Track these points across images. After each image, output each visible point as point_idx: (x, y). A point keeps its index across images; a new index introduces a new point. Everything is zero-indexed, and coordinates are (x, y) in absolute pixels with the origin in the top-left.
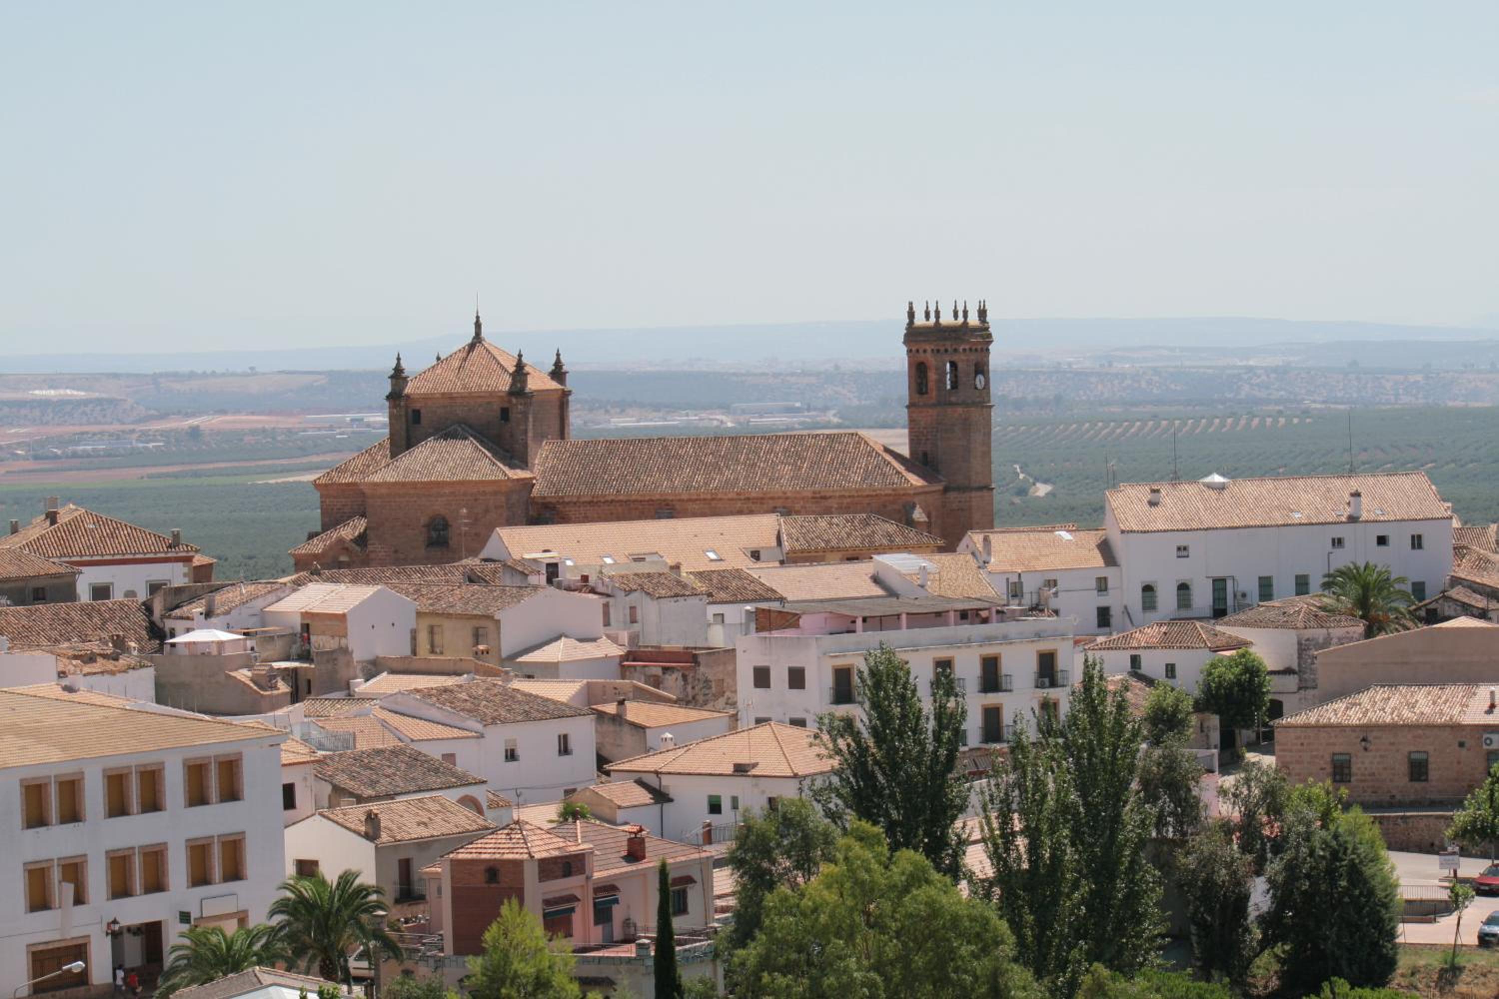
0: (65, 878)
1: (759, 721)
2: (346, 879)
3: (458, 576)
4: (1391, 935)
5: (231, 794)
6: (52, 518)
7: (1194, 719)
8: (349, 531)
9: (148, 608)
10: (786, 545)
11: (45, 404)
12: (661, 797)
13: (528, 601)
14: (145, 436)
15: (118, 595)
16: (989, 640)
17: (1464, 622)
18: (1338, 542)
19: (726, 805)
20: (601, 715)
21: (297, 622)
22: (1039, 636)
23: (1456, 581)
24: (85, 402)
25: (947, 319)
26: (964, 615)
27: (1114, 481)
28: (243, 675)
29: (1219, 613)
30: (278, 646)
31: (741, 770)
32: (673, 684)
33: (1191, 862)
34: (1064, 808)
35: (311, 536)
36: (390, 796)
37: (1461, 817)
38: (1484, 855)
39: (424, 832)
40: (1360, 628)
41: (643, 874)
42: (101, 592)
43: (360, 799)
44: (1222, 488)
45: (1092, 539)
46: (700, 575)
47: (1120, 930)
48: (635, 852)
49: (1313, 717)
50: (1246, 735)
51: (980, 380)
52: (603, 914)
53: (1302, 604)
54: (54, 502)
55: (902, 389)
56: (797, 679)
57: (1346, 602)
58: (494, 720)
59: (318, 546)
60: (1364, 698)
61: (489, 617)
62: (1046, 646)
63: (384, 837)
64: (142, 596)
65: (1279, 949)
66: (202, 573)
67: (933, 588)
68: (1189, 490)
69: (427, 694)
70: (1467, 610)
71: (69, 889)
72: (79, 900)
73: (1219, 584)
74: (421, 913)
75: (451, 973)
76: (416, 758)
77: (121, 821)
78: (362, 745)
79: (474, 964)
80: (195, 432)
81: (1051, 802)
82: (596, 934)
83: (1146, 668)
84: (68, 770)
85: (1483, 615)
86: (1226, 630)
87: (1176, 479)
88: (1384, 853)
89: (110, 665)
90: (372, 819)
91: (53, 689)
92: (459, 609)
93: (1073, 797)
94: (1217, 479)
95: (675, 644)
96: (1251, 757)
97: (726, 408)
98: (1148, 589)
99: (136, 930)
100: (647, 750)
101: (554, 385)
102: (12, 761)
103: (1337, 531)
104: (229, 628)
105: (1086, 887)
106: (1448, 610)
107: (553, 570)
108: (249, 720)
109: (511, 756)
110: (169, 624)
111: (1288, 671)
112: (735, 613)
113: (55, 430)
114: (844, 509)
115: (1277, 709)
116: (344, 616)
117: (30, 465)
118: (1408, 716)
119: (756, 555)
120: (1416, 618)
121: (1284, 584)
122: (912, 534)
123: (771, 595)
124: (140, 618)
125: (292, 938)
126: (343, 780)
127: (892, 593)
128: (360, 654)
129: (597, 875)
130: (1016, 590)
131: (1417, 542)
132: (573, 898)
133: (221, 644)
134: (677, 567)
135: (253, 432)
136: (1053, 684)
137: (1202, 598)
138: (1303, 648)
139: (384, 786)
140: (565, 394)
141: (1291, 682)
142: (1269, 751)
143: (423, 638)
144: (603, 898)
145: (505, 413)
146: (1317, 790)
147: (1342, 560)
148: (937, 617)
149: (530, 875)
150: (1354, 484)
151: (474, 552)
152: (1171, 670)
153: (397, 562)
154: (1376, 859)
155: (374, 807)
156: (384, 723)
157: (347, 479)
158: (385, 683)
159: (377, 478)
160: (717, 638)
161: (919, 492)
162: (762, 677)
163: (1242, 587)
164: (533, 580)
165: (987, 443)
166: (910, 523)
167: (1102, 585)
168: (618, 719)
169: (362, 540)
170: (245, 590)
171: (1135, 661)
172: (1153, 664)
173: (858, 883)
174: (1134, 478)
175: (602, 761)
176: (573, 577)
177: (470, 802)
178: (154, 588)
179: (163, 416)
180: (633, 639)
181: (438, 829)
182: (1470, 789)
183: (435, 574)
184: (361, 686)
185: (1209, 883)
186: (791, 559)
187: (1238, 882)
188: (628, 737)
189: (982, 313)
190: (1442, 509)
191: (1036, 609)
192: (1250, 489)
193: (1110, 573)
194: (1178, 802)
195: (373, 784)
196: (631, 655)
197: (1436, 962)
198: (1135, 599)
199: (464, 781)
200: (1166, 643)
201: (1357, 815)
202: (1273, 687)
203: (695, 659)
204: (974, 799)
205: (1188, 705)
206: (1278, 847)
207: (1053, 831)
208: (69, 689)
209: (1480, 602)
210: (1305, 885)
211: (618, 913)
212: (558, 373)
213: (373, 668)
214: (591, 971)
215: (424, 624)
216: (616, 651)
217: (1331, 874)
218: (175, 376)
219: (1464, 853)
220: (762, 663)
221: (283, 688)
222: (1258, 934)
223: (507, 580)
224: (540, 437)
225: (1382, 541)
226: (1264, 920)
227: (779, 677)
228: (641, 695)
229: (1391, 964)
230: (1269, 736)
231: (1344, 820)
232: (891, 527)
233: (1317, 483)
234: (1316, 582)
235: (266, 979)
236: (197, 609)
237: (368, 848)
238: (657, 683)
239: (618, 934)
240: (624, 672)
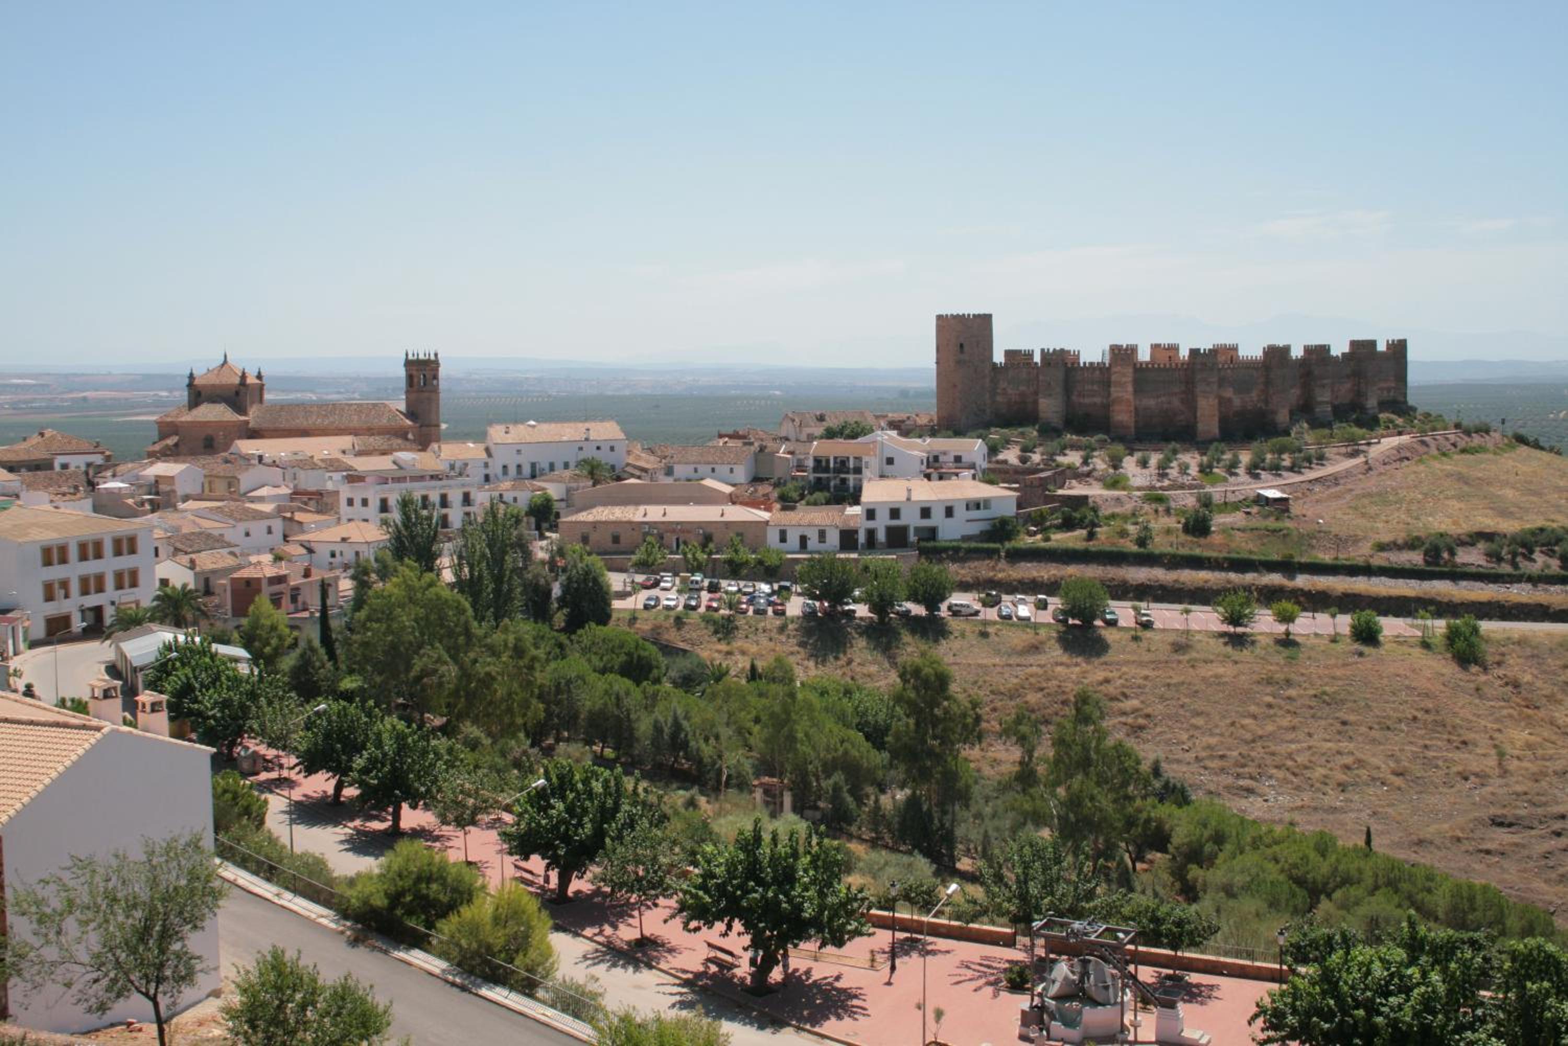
0: (61, 588)
1: (350, 520)
2: (184, 586)
3: (219, 460)
4: (610, 605)
5: (133, 551)
6: (42, 435)
7: (525, 519)
8: (171, 441)
9: (87, 473)
10: (357, 448)
11: (17, 386)
12: (310, 551)
13: (252, 471)
14: (62, 400)
15: (72, 468)
16: (443, 487)
17: (632, 481)
18: (581, 449)
19: (338, 555)
20: (284, 518)
21: (153, 479)
22: (463, 485)
23: (628, 465)
24: (34, 385)
25: (421, 357)
26: (432, 477)
27: (491, 423)
28: (130, 501)
29: (533, 476)
30: (144, 489)
31: (344, 540)
32: (312, 506)
33: (530, 576)
34: (483, 555)
35: (154, 443)
36: (199, 551)
37: (634, 558)
38: (643, 573)
39: (215, 566)
40: (590, 483)
41: (311, 582)
42: (65, 466)
43: (186, 553)
44: (533, 426)
45: (482, 446)
46: (322, 460)
47: (505, 603)
48: (307, 574)
49: (573, 518)
50: (545, 525)
51: (435, 382)
52: (294, 599)
53: (567, 473)
54: (43, 428)
55: (403, 384)
56: (365, 502)
57: (585, 472)
58: (241, 520)
59: (157, 447)
60: (594, 511)
61: (235, 478)
62: (466, 490)
63: (198, 569)
64: (83, 468)
65: (566, 611)
66: (108, 458)
67: (418, 466)
68: (521, 427)
69: (211, 509)
70: (633, 476)
71: (62, 592)
72: (67, 596)
73: (533, 465)
74: (217, 600)
75: (232, 624)
76: (209, 536)
77: (84, 563)
78: (185, 530)
79: (244, 621)
80: (85, 399)
81: (478, 553)
82: (292, 607)
83: (505, 499)
84: (61, 542)
85: (639, 478)
86: (537, 483)
87: (516, 422)
88: (606, 572)
89: (73, 497)
90: (192, 562)
91: (49, 507)
92: (222, 474)
93: (487, 551)
94: (532, 423)
95: (313, 488)
96: (548, 534)
97: (312, 391)
98: (505, 467)
99: (90, 609)
100: (303, 532)
101: (257, 381)
102: (38, 538)
103: (580, 445)
104: (123, 481)
105: (492, 586)
106: (625, 476)
107: (260, 458)
108: (138, 520)
109: (247, 534)
110: (96, 480)
111: (562, 500)
112: (337, 476)
113: (22, 397)
114: (379, 434)
115: (558, 515)
116: (172, 477)
117: (10, 412)
118: (612, 518)
119: (344, 452)
120: (613, 480)
121: (559, 465)
122: (408, 443)
123: (350, 468)
124: (83, 477)
125: (163, 611)
126: (179, 545)
127: (401, 468)
128: (180, 492)
129: (292, 583)
130: (452, 467)
131: (612, 449)
132: (282, 593)
133: (120, 489)
134: (312, 457)
135: (111, 399)
136: (469, 505)
137: (527, 470)
138: (568, 491)
139: (196, 548)
140: (263, 385)
141: (563, 504)
142: (556, 532)
143: (206, 486)
144: (294, 593)
145: (237, 393)
146: (577, 547)
147: (582, 456)
148: (421, 478)
149: (264, 584)
150: (587, 425)
151: (225, 450)
152: (515, 499)
153: (192, 454)
154: (603, 575)
155: (193, 556)
156: (194, 522)
157: (169, 419)
158: (190, 505)
159: (183, 419)
160: (330, 486)
161: (410, 427)
162: (350, 502)
163: (543, 466)
164: (253, 462)
165: (438, 408)
166: (407, 439)
167: (486, 465)
168: (291, 519)
169: (176, 445)
170: (130, 465)
171: (501, 496)
172: (508, 497)
173: (408, 586)
174: (499, 422)
175: (285, 537)
176: (269, 461)
177: (233, 554)
178: (89, 465)
179: (71, 391)
180: (295, 486)
181: (220, 565)
182: (637, 547)
183: (208, 460)
184: (181, 506)
185: (537, 584)
186: (359, 454)
187: (548, 584)
188: (296, 527)
189: (436, 355)
190: (622, 436)
191: (460, 474)
192: (545, 427)
193: (489, 460)
194: (523, 552)
195: (191, 546)
196: (295, 493)
197: (627, 616)
198: (499, 471)
199: (229, 545)
200: (514, 488)
201: (594, 558)
202: (557, 506)
203: (321, 494)
204: (446, 552)
205: (523, 513)
206: (564, 570)
207: (479, 563)
208: (56, 507)
209: (638, 473)
210: (575, 585)
211: (300, 599)
212: (259, 377)
213: (186, 498)
214: (292, 623)
215: (208, 479)
216: (290, 491)
217: (585, 580)
218: (75, 375)
219: (637, 572)
220: (350, 496)
221: (148, 507)
222: (556, 605)
223: (242, 462)
224: (252, 403)
225: (598, 448)
226: (559, 600)
227: (358, 502)
228: (301, 510)
229: (609, 617)
230: (556, 526)
231: (589, 559)
232: (399, 441)
233: (572, 425)
234: (572, 465)
235: (155, 628)
236: (109, 473)
237: (190, 574)
238: (306, 504)
239: (300, 607)
240: (292, 500)
